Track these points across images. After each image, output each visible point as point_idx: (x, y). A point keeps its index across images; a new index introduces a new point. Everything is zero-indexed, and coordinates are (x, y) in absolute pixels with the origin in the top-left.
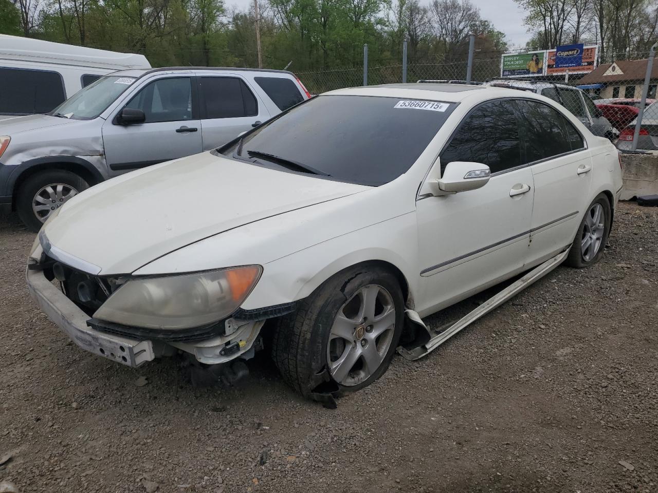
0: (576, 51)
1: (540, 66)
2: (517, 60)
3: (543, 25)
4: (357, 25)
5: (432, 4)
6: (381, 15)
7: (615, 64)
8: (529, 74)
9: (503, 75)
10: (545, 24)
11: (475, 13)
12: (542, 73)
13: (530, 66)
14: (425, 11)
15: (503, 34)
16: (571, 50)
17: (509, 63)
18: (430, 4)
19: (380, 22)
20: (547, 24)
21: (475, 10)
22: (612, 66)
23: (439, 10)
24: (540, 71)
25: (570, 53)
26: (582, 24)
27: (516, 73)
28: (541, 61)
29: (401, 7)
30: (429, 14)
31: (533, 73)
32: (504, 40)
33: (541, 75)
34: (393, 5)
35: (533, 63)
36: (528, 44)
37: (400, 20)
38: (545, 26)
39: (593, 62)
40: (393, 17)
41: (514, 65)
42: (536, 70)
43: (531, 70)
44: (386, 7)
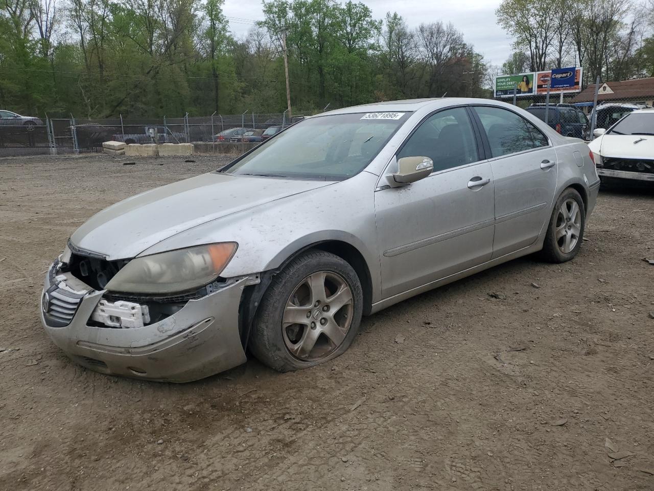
0: (569, 74)
1: (530, 86)
2: (508, 81)
3: (529, 49)
4: (351, 50)
5: (419, 29)
6: (371, 41)
7: (605, 85)
8: (520, 93)
9: (496, 95)
10: (531, 48)
11: (459, 37)
12: (532, 92)
13: (521, 87)
14: (412, 36)
15: (481, 56)
16: (565, 73)
17: (501, 84)
18: (416, 29)
19: (372, 47)
20: (533, 48)
21: (459, 35)
22: (603, 86)
23: (425, 35)
24: (530, 90)
25: (564, 75)
26: (563, 48)
27: (508, 93)
28: (531, 82)
29: (391, 33)
30: (416, 38)
31: (525, 92)
32: (483, 62)
33: (532, 94)
34: (383, 31)
35: (524, 84)
36: (504, 65)
37: (390, 45)
38: (531, 50)
39: (579, 82)
40: (383, 42)
41: (506, 85)
42: (526, 90)
43: (522, 90)
44: (376, 33)
